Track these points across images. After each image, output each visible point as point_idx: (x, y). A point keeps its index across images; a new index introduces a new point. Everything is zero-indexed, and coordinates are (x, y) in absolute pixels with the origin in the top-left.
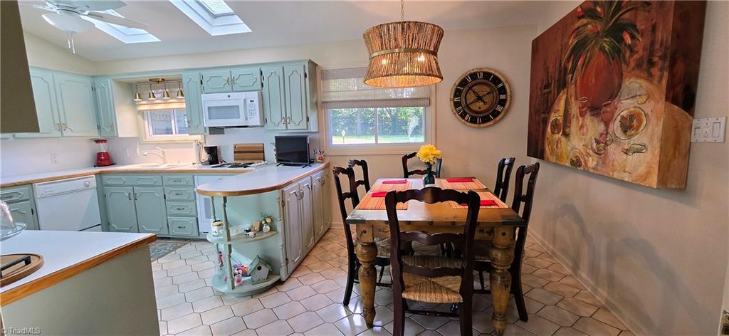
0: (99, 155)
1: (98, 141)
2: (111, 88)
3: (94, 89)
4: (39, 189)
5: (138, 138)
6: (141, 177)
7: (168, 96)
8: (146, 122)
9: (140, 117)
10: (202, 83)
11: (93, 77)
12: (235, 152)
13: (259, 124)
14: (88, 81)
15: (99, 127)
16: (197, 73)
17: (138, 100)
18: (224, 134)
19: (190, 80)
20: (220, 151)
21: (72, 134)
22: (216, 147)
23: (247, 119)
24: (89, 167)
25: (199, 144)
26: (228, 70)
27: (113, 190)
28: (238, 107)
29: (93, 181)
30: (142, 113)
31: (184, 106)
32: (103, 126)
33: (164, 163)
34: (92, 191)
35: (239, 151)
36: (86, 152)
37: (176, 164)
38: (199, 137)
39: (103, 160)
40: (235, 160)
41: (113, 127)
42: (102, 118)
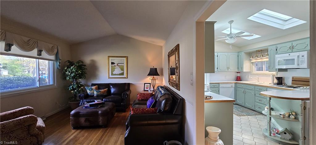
0: (237, 77)
1: (237, 73)
2: (243, 55)
3: (238, 56)
4: (221, 85)
5: (250, 72)
6: (247, 86)
7: (263, 56)
8: (254, 66)
9: (252, 64)
10: (277, 50)
11: (238, 52)
12: (292, 81)
13: (306, 68)
14: (237, 54)
15: (238, 68)
16: (275, 46)
17: (251, 58)
18: (287, 71)
19: (272, 50)
20: (284, 79)
21: (231, 70)
22: (282, 77)
23: (298, 65)
24: (233, 81)
25: (273, 76)
26: (291, 43)
27: (239, 89)
28: (294, 59)
29: (233, 85)
30: (253, 63)
31: (268, 60)
32: (239, 68)
33: (258, 82)
34: (233, 88)
35: (295, 80)
36: (233, 76)
37: (263, 83)
38: (274, 73)
39: (238, 79)
40: (292, 84)
41: (242, 68)
42: (239, 65)
